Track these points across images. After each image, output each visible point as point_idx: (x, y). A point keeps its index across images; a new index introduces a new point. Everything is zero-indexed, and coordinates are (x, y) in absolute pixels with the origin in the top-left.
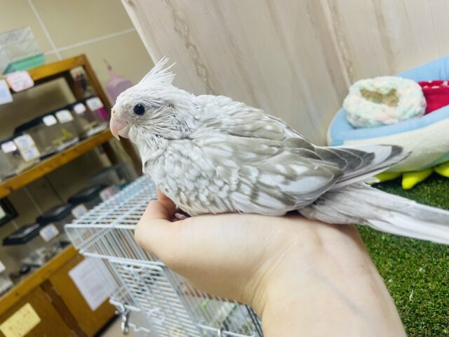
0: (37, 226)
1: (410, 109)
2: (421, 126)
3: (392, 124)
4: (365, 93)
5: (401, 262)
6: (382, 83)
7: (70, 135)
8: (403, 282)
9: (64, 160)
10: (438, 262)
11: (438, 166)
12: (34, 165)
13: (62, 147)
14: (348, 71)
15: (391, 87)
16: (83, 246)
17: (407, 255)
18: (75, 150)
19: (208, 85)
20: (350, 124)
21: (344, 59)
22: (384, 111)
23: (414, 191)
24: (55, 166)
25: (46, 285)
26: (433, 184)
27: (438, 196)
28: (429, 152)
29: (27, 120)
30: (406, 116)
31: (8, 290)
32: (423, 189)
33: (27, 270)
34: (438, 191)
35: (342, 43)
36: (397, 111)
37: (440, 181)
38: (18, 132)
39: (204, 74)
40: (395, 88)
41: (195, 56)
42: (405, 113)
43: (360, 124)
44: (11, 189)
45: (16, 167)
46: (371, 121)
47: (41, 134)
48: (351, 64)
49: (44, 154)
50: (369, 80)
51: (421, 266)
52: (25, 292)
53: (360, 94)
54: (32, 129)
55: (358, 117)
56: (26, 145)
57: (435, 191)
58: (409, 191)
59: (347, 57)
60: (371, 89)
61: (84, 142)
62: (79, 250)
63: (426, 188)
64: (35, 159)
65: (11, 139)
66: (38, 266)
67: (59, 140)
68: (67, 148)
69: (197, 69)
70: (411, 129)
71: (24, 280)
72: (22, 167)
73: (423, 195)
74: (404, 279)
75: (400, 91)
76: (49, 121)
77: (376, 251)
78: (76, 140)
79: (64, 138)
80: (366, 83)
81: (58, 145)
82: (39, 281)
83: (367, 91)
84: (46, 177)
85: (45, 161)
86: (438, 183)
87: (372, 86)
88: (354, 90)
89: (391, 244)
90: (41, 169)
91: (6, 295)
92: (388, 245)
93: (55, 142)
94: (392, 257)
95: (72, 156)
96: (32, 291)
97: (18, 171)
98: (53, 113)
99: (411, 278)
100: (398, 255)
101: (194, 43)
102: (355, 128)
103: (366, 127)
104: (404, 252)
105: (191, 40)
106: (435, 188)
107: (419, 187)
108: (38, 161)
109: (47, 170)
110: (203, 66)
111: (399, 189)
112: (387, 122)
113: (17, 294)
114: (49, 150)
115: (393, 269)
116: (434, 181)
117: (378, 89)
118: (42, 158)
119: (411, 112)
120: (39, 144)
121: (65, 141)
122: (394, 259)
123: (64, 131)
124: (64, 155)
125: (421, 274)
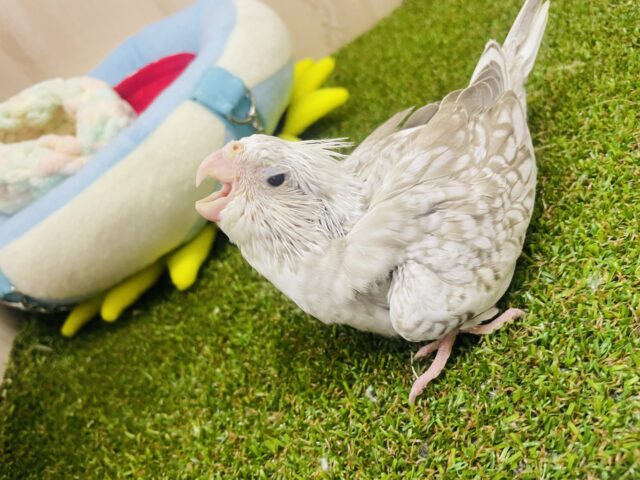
17: (272, 445)
22: (51, 147)
23: (203, 283)
26: (229, 252)
32: (216, 270)
40: (57, 102)
43: (19, 202)
46: (35, 182)
58: (193, 288)
63: (220, 265)
73: (224, 283)
75: (69, 103)
103: (32, 200)
104: (260, 440)
107: (208, 270)
111: (175, 296)
117: (23, 116)
119: (110, 129)
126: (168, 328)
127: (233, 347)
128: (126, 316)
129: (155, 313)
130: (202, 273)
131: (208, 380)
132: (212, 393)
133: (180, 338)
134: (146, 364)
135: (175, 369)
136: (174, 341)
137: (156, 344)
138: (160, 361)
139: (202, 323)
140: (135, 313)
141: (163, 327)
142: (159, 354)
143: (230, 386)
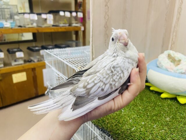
0: (40, 48)
1: (181, 69)
2: (179, 77)
3: (171, 72)
4: (169, 56)
5: (139, 118)
6: (177, 55)
7: (67, 22)
8: (134, 123)
9: (60, 30)
10: (150, 124)
11: (179, 95)
12: (49, 27)
13: (61, 25)
14: (171, 46)
15: (180, 58)
16: (47, 60)
17: (142, 117)
18: (65, 28)
19: (106, 23)
20: (157, 64)
21: (172, 40)
22: (171, 65)
23: (164, 99)
24: (56, 30)
25: (34, 69)
27: (170, 106)
28: (176, 88)
29: (54, 9)
30: (178, 72)
31: (21, 64)
32: (168, 100)
33: (30, 61)
34: (172, 104)
35: (174, 34)
36: (175, 68)
37: (176, 101)
38: (50, 12)
39: (107, 18)
40: (181, 60)
41: (107, 11)
42: (178, 70)
43: (160, 66)
44: (38, 31)
45: (43, 24)
47: (57, 17)
48: (174, 43)
49: (55, 24)
50: (174, 52)
51: (144, 122)
52: (26, 68)
53: (167, 55)
54: (55, 14)
55: (160, 63)
56: (50, 18)
57: (171, 103)
58: (162, 99)
59: (174, 40)
60: (172, 55)
61: (70, 27)
62: (45, 60)
63: (169, 101)
64: (51, 25)
65: (46, 14)
66: (34, 62)
67: (62, 22)
68: (63, 26)
69: (105, 16)
70: (175, 76)
71: (28, 64)
72: (45, 25)
74: (135, 123)
75: (182, 62)
76: (62, 13)
77: (134, 110)
78: (67, 25)
79: (64, 22)
80: (172, 53)
81: (61, 23)
82: (32, 67)
83: (171, 56)
84: (51, 33)
85: (54, 27)
86: (175, 102)
87: (174, 55)
88: (166, 53)
89: (140, 111)
90: (51, 29)
91: (20, 66)
92: (139, 110)
93: (60, 22)
94: (137, 114)
95: (63, 30)
96: (29, 69)
97: (44, 26)
98: (64, 11)
99: (138, 124)
100: (140, 115)
101: (109, 6)
102: (158, 67)
103: (161, 68)
104: (142, 115)
105: (109, 4)
106: (172, 102)
107: (167, 99)
108: (51, 26)
109: (53, 31)
110: (108, 15)
111: (159, 96)
112: (169, 70)
113: (23, 67)
114: (57, 24)
115: (134, 118)
116: (174, 100)
117: (175, 57)
118: (53, 26)
119: (180, 71)
120: (55, 20)
121: (64, 23)
122: (138, 116)
123: (65, 20)
124: (61, 28)
125: (142, 124)
126: (153, 98)
127: (154, 108)
128: (152, 91)
129: (155, 95)
130: (166, 99)
131: (147, 106)
132: (146, 108)
133: (152, 100)
134: (146, 98)
135: (147, 102)
136: (151, 100)
137: (150, 98)
138: (147, 99)
139: (156, 102)
140: (154, 92)
141: (153, 97)
142: (148, 99)
143: (148, 110)
